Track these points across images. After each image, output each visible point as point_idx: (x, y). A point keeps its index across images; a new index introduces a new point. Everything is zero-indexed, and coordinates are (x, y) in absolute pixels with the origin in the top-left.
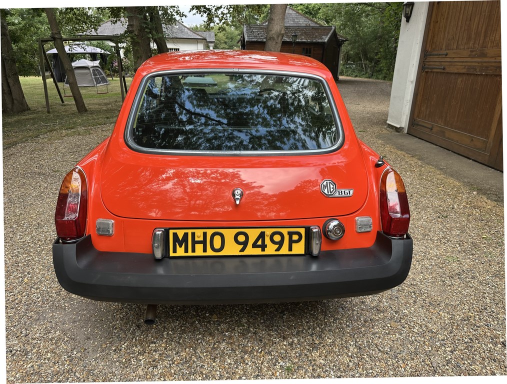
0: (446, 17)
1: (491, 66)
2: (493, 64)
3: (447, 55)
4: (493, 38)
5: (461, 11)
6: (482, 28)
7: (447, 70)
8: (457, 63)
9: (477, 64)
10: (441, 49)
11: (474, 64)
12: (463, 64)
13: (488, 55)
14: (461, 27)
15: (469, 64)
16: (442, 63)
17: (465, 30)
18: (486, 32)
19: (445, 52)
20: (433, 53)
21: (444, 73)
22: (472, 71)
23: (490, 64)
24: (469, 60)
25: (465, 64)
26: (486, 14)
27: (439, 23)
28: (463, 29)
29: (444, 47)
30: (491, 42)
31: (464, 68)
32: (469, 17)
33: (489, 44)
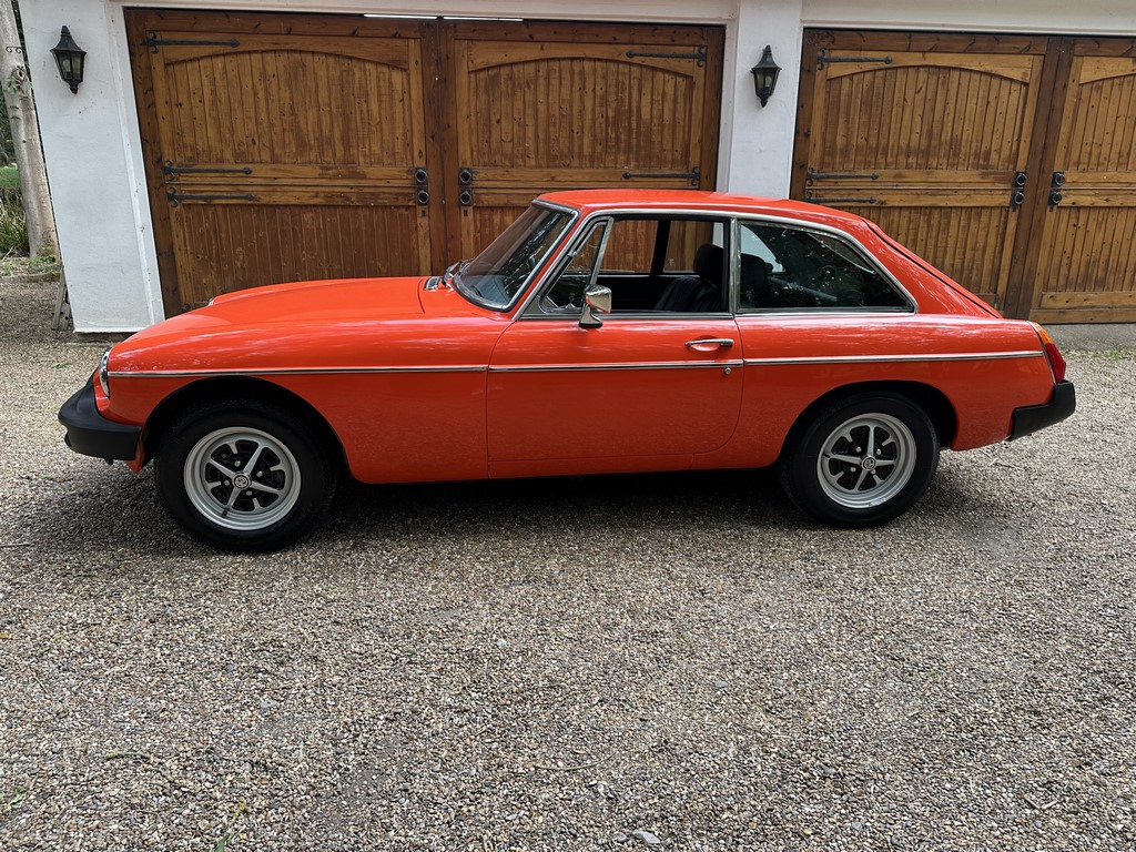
0: (207, 96)
1: (384, 193)
2: (386, 190)
3: (248, 172)
4: (367, 150)
5: (256, 94)
6: (332, 131)
7: (265, 200)
8: (291, 188)
9: (348, 190)
10: (221, 161)
11: (339, 189)
12: (309, 189)
13: (368, 176)
14: (271, 125)
15: (327, 189)
16: (241, 188)
17: (284, 130)
18: (342, 139)
19: (241, 167)
20: (197, 167)
21: (252, 205)
22: (339, 201)
23: (381, 190)
24: (324, 182)
25: (316, 189)
26: (334, 111)
27: (186, 105)
28: (279, 129)
29: (228, 155)
30: (365, 156)
31: (316, 196)
32: (287, 109)
33: (361, 159)
